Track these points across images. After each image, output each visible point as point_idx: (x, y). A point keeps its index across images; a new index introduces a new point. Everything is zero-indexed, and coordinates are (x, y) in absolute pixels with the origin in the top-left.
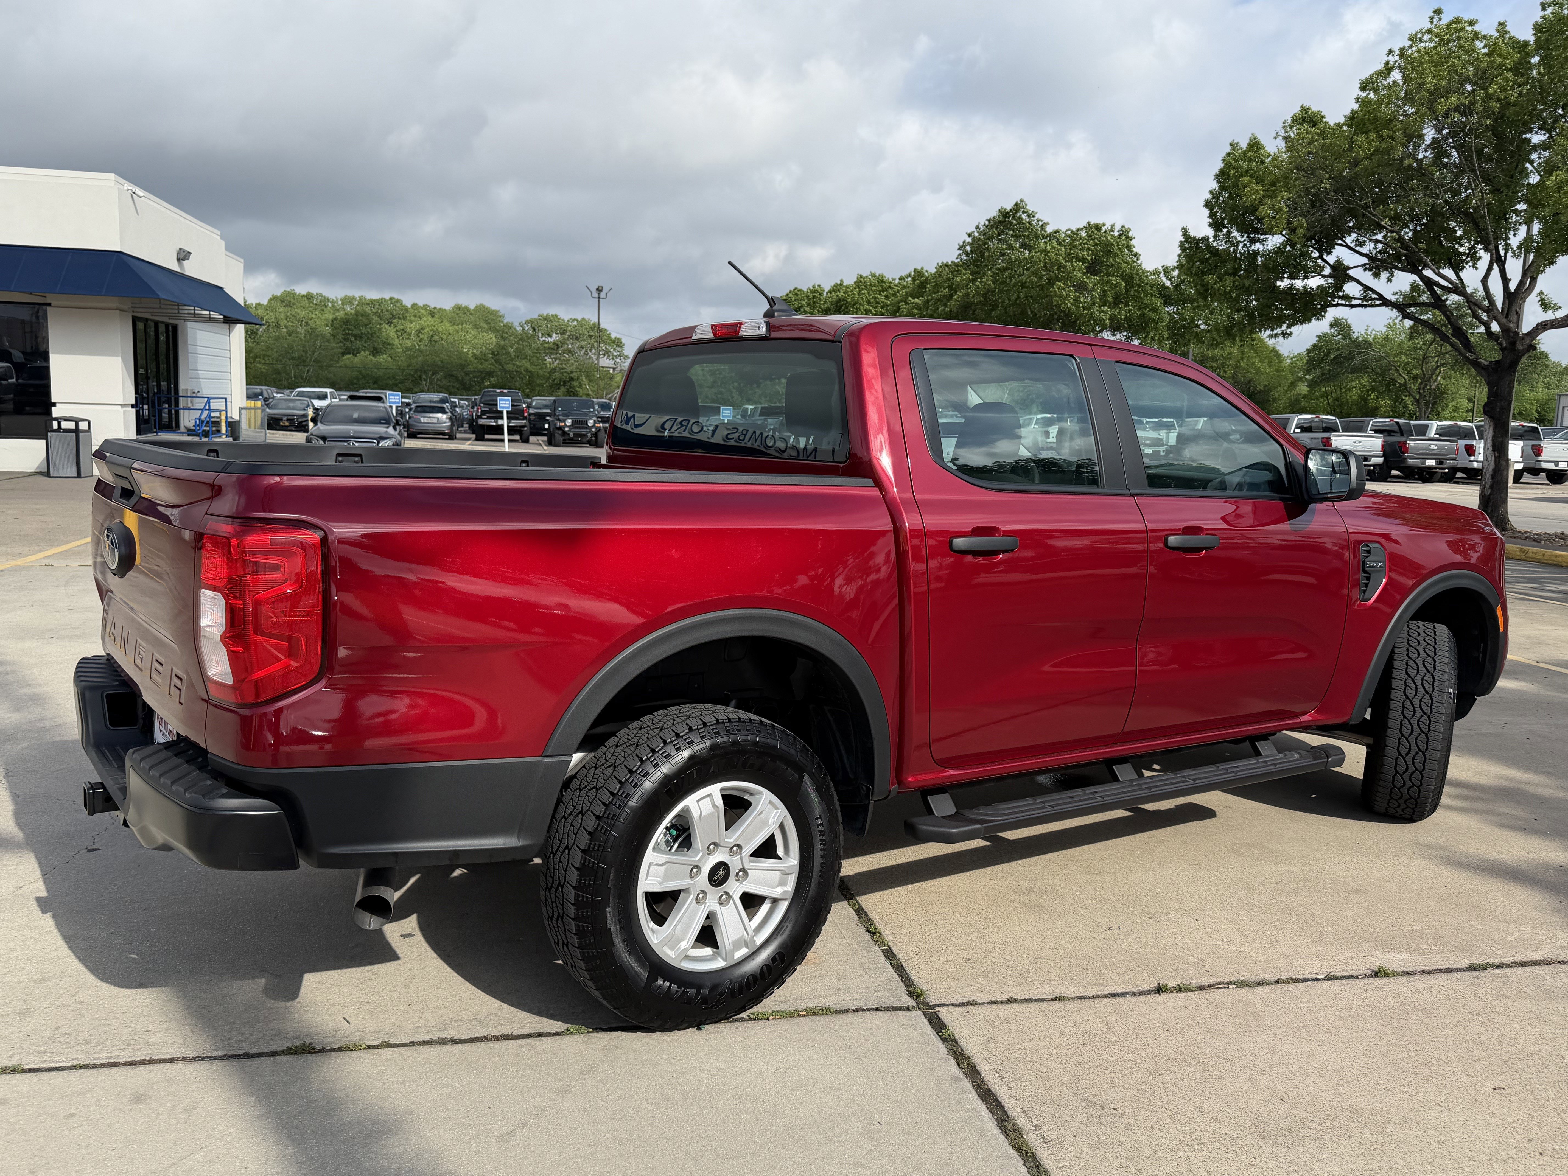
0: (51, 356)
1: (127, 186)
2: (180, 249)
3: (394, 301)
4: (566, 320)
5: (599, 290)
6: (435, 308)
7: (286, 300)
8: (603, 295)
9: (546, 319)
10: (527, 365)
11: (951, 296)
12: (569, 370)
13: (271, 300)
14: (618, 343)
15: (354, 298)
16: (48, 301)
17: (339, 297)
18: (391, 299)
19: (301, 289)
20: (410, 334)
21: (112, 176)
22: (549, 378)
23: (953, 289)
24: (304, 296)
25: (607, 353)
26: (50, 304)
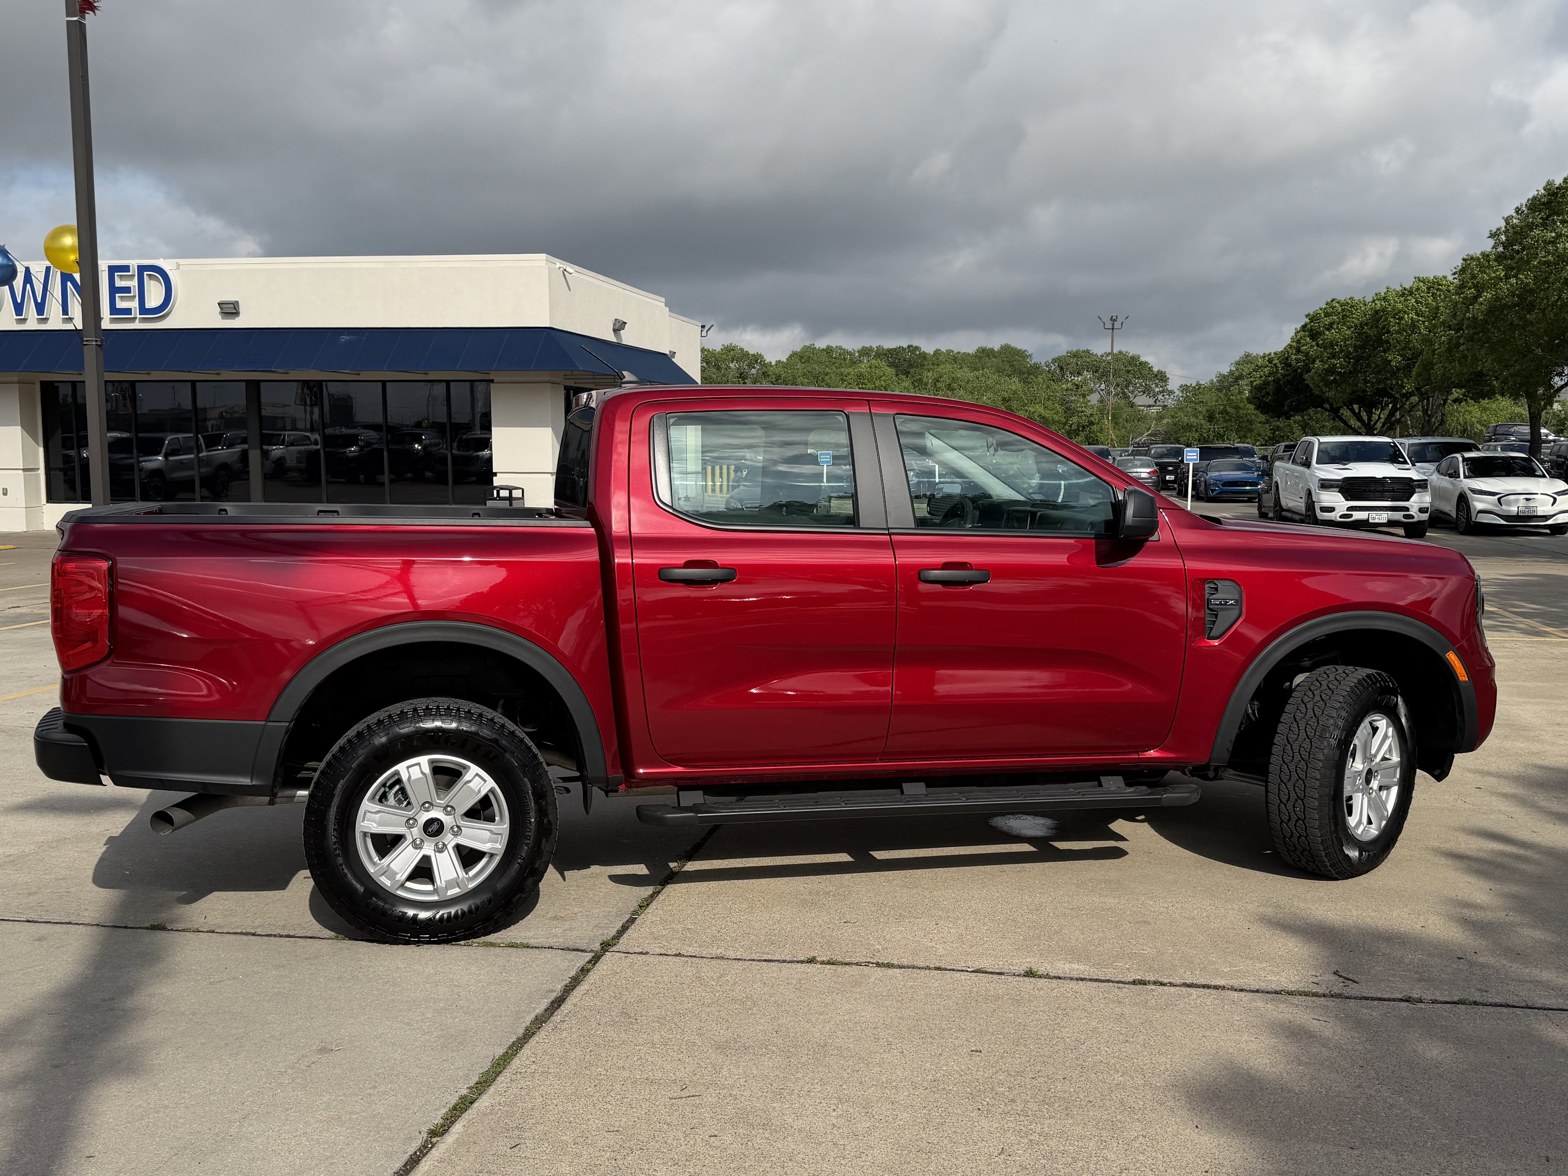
0: (494, 430)
1: (559, 264)
2: (616, 320)
3: (913, 349)
4: (1099, 354)
5: (1113, 320)
6: (959, 353)
7: (804, 356)
8: (1117, 325)
9: (1076, 355)
10: (1040, 410)
11: (1476, 298)
12: (1088, 413)
13: (791, 356)
14: (1162, 377)
15: (870, 349)
16: (491, 378)
17: (856, 349)
18: (909, 346)
19: (821, 344)
20: (926, 384)
21: (543, 256)
22: (1065, 424)
23: (1480, 289)
24: (823, 349)
25: (1147, 391)
26: (492, 381)
